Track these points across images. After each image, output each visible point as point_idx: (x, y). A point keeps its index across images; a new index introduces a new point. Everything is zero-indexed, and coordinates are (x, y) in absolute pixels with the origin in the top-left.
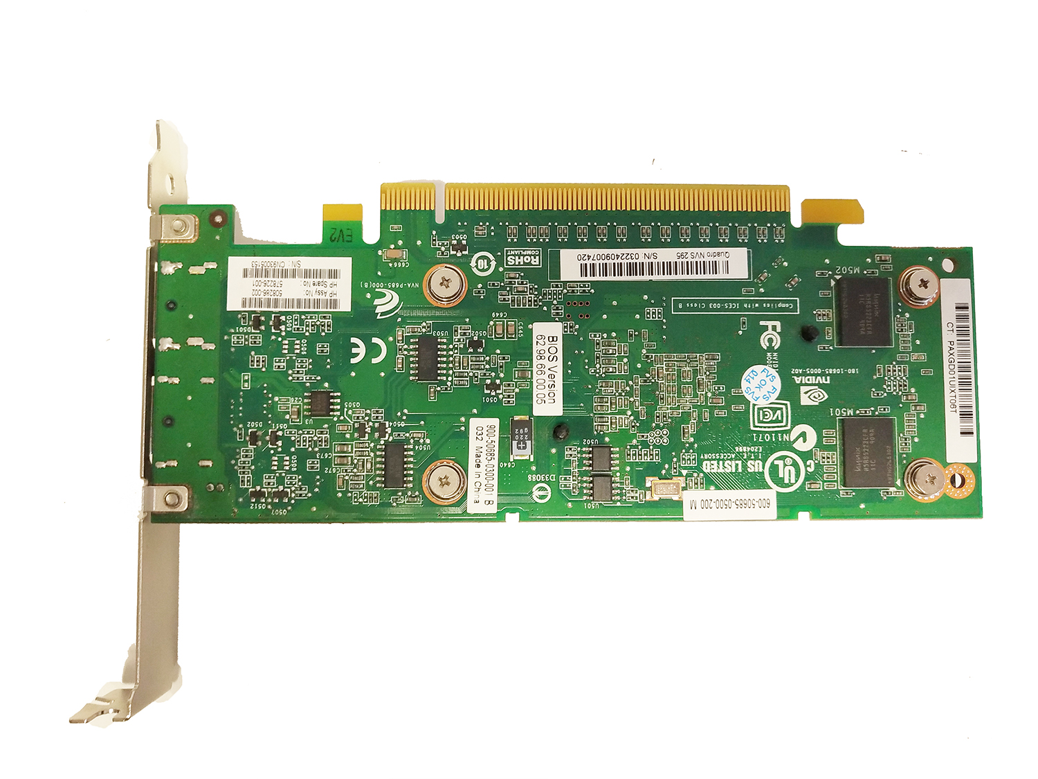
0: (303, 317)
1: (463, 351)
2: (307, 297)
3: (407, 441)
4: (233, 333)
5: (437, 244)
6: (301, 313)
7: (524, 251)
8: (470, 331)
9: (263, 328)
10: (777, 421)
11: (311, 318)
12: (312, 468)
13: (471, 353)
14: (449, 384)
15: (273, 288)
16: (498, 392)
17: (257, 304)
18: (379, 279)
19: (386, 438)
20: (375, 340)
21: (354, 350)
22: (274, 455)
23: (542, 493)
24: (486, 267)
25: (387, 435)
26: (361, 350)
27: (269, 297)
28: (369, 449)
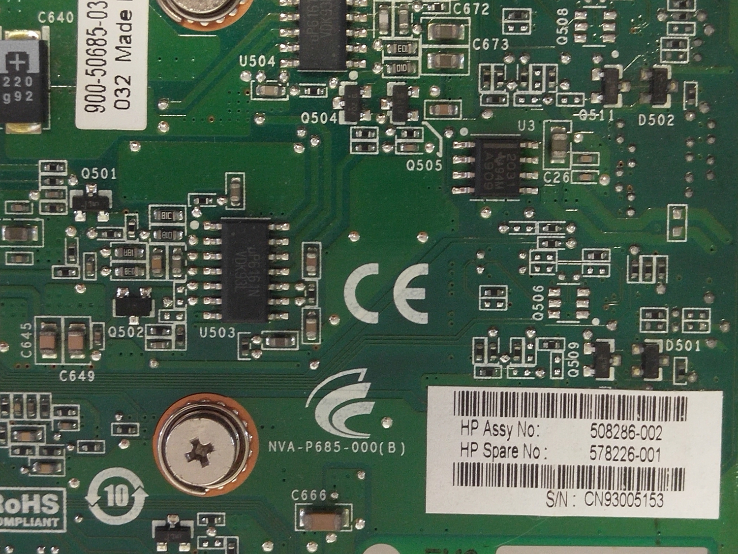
0: (540, 374)
1: (163, 290)
2: (530, 420)
3: (295, 77)
4: (709, 337)
5: (225, 542)
6: (545, 383)
7: (20, 527)
8: (148, 337)
9: (637, 351)
11: (521, 371)
12: (518, 15)
13: (146, 286)
14: (196, 213)
15: (612, 442)
16: (80, 193)
17: (648, 405)
18: (364, 461)
19: (344, 84)
20: (370, 318)
21: (419, 294)
22: (610, 47)
24: (109, 489)
25: (342, 91)
26: (403, 294)
27: (621, 423)
28: (385, 58)
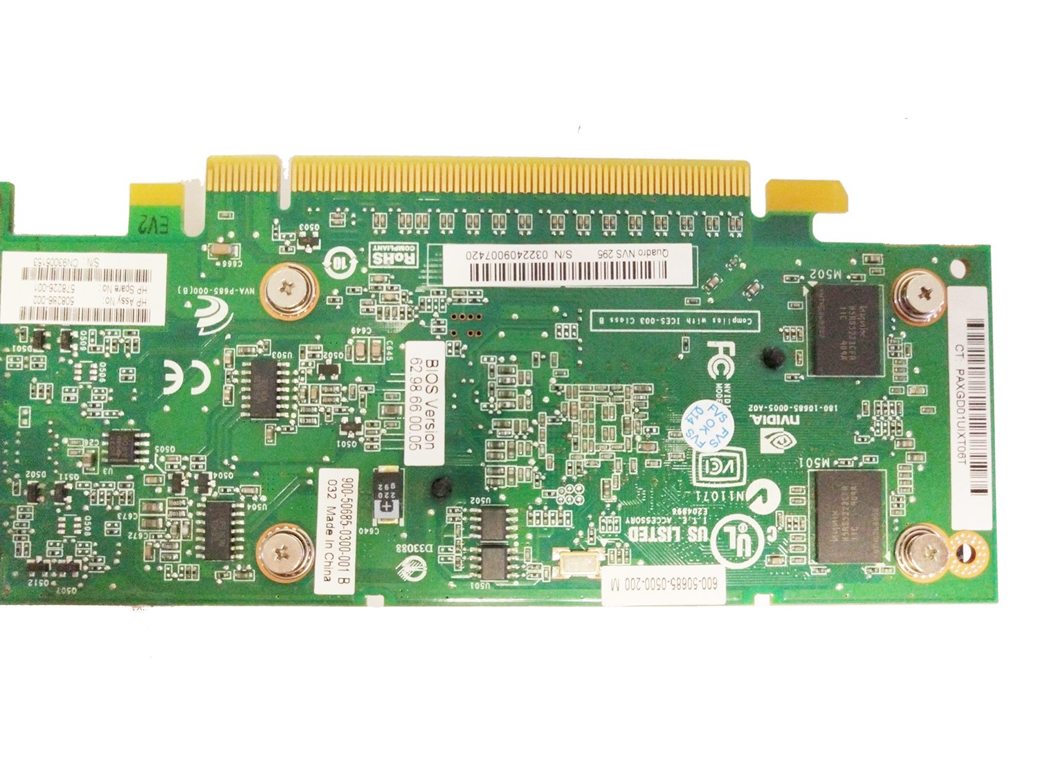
0: (102, 333)
1: (312, 379)
2: (107, 307)
3: (236, 498)
4: (8, 353)
5: (280, 237)
6: (99, 328)
7: (395, 246)
8: (321, 352)
9: (48, 346)
10: (728, 474)
11: (113, 334)
12: (111, 532)
13: (322, 382)
14: (292, 422)
15: (62, 294)
16: (358, 433)
17: (41, 315)
18: (202, 283)
19: (209, 494)
20: (196, 364)
21: (168, 377)
22: (61, 515)
23: (415, 569)
24: (344, 267)
25: (210, 490)
26: (177, 377)
27: (56, 306)
28: (187, 508)
